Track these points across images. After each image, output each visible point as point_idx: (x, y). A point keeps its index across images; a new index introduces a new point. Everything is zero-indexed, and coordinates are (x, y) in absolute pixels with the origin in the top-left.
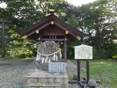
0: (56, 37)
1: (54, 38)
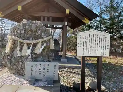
1: (48, 21)
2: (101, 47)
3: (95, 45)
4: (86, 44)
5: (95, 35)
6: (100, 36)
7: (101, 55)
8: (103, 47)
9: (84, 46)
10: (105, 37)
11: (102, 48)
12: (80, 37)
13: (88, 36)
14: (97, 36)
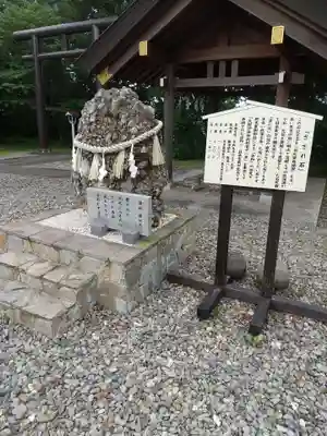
0: (235, 67)
1: (228, 74)
2: (279, 161)
3: (260, 153)
4: (231, 150)
5: (260, 121)
6: (277, 123)
7: (276, 186)
8: (284, 158)
9: (226, 155)
10: (295, 126)
11: (283, 163)
12: (214, 128)
13: (239, 126)
14: (267, 122)
